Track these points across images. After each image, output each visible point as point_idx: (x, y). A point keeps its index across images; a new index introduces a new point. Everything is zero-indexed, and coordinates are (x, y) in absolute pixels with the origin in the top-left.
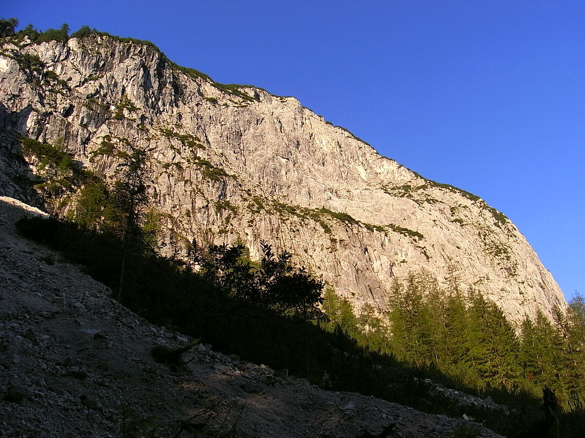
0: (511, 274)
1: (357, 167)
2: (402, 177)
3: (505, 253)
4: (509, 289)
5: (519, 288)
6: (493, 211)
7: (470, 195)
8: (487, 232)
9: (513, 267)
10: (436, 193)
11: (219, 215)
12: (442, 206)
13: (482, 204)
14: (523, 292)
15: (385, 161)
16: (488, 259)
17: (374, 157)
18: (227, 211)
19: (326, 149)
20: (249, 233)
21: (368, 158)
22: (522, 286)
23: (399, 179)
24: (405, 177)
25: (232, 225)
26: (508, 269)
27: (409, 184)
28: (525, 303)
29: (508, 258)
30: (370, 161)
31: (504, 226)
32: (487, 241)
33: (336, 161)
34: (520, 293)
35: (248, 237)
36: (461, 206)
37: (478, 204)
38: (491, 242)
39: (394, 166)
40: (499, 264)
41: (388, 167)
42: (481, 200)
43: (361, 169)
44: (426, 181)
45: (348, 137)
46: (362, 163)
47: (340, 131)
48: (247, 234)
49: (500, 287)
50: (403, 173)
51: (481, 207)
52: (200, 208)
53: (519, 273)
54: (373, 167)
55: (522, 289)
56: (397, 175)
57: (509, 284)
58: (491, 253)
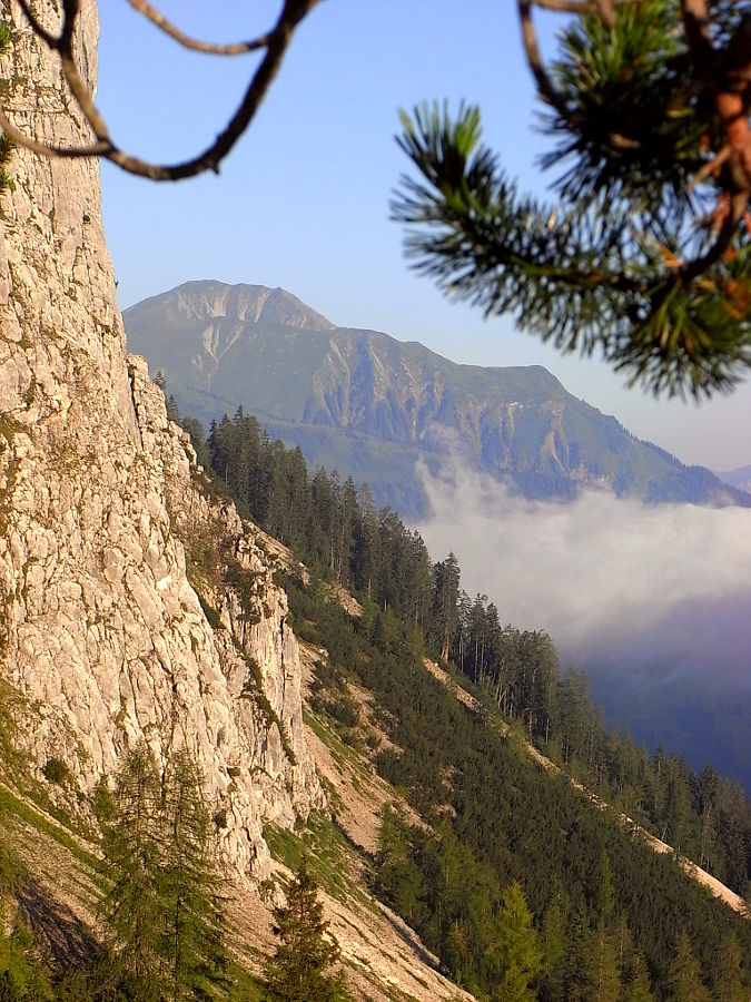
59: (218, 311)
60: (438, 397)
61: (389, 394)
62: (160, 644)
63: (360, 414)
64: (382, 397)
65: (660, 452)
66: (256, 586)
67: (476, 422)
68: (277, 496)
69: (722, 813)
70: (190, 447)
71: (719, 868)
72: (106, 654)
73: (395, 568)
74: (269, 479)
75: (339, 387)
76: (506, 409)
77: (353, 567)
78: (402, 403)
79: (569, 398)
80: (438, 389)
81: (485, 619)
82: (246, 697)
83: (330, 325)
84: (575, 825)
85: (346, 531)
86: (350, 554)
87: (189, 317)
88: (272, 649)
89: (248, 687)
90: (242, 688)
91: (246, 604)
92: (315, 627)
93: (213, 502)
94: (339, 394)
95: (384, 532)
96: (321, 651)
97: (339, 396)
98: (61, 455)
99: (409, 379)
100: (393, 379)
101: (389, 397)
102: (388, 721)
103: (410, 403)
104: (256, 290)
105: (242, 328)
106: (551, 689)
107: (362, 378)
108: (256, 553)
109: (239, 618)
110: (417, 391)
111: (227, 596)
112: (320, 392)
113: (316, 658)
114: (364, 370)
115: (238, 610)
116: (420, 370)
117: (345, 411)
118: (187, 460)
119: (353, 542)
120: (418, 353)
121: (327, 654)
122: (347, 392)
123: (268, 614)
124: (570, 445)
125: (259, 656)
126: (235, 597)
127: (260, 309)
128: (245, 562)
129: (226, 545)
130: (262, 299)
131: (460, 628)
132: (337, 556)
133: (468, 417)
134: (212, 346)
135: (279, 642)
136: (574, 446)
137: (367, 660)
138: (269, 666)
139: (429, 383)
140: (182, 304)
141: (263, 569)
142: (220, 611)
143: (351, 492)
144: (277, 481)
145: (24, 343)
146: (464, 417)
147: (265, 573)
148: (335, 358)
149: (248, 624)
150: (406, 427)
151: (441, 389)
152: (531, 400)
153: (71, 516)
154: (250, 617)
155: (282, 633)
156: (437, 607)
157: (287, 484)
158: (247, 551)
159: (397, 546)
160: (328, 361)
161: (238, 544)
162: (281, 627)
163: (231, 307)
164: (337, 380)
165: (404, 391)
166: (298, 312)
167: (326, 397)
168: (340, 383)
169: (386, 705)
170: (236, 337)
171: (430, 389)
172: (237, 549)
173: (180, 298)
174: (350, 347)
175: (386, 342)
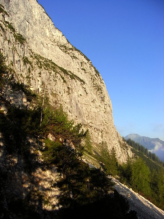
0: (102, 100)
1: (46, 29)
2: (63, 41)
3: (101, 90)
4: (101, 106)
5: (105, 106)
6: (95, 68)
7: (87, 58)
8: (94, 79)
9: (103, 97)
10: (76, 54)
11: (25, 66)
12: (78, 61)
13: (91, 64)
14: (106, 108)
15: (57, 31)
16: (95, 91)
17: (53, 26)
18: (28, 64)
19: (37, 17)
20: (39, 80)
21: (51, 26)
22: (106, 106)
23: (62, 41)
24: (64, 41)
25: (32, 74)
26: (102, 98)
27: (66, 45)
28: (106, 113)
29: (102, 93)
30: (51, 28)
31: (99, 77)
32: (94, 83)
33: (40, 25)
34: (105, 109)
35: (39, 82)
36: (84, 62)
37: (89, 63)
38: (96, 84)
39: (60, 34)
40: (99, 95)
41: (58, 34)
42: (90, 61)
43: (47, 31)
44: (72, 46)
45: (44, 12)
46: (48, 28)
47: (41, 7)
48: (38, 81)
49: (99, 105)
50: (64, 39)
51: (90, 65)
52: (17, 61)
53: (105, 100)
54: (52, 31)
55: (105, 107)
56: (61, 39)
57: (101, 104)
58: (96, 89)
62: (114, 145)
63: (144, 143)
66: (128, 147)
72: (110, 146)
77: (139, 149)
78: (147, 141)
80: (150, 140)
81: (150, 153)
84: (156, 165)
85: (138, 147)
87: (129, 137)
89: (127, 154)
91: (127, 149)
92: (134, 152)
93: (124, 142)
94: (142, 141)
98: (107, 133)
107: (144, 140)
108: (128, 145)
116: (148, 139)
121: (135, 154)
125: (128, 152)
129: (125, 144)
131: (148, 153)
134: (131, 139)
137: (139, 154)
138: (129, 153)
142: (125, 149)
145: (104, 125)
148: (141, 139)
153: (107, 137)
157: (133, 143)
159: (142, 148)
162: (130, 150)
163: (133, 136)
169: (140, 157)
174: (143, 138)
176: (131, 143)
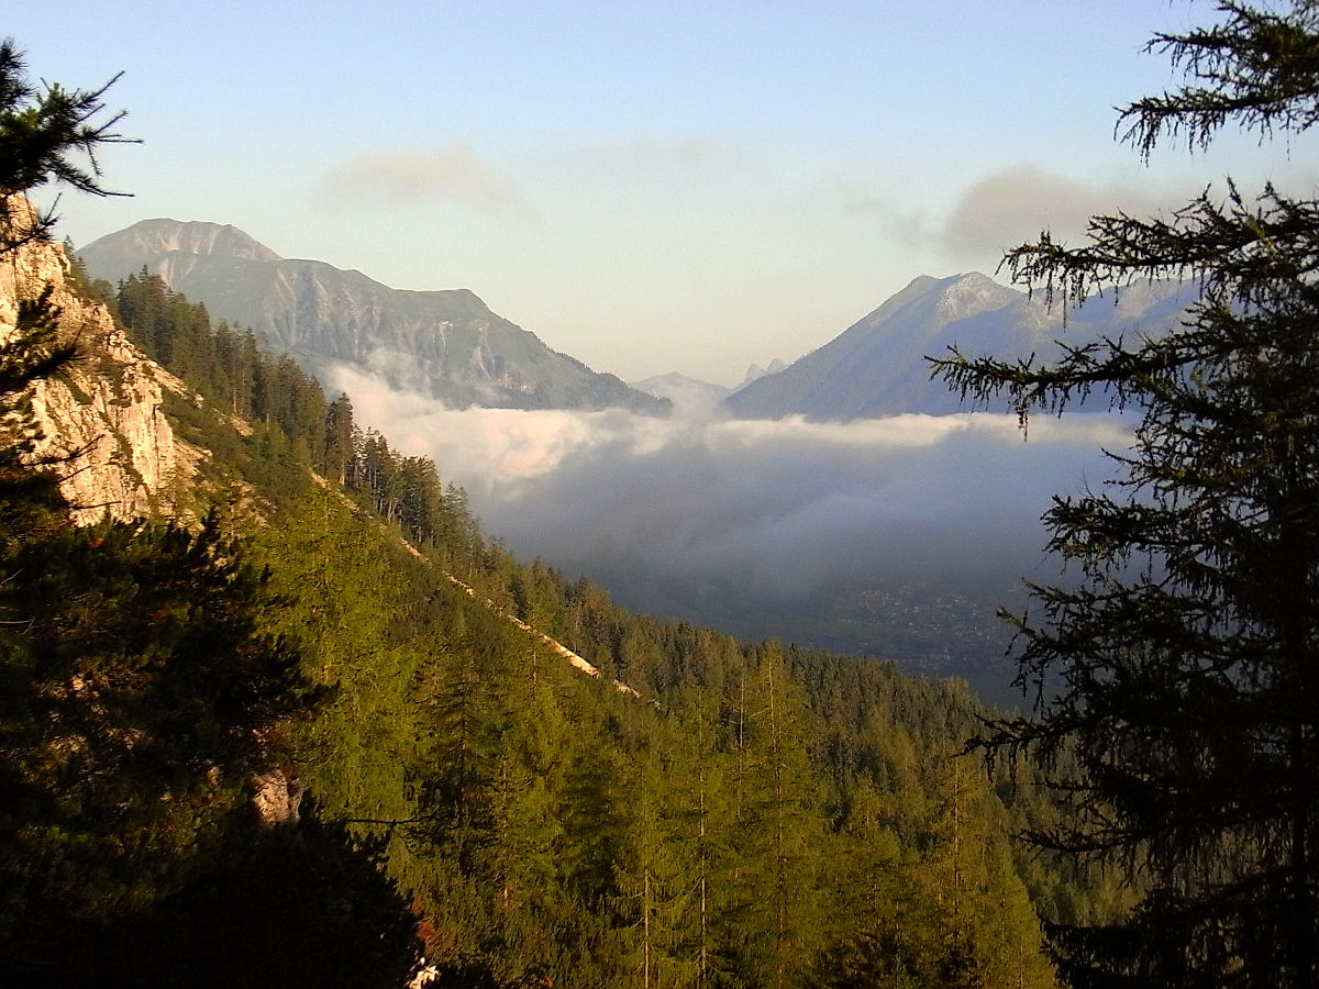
59: (173, 246)
60: (377, 319)
61: (333, 317)
63: (307, 334)
64: (326, 319)
65: (573, 361)
66: (126, 375)
67: (412, 339)
68: (180, 343)
69: (591, 611)
70: (64, 257)
71: (585, 652)
73: (293, 406)
74: (173, 328)
75: (287, 312)
76: (437, 328)
77: (254, 404)
78: (344, 324)
79: (493, 317)
80: (377, 310)
81: (377, 449)
82: (114, 463)
83: (277, 257)
84: (437, 593)
85: (246, 374)
86: (252, 395)
87: (146, 251)
88: (145, 432)
89: (116, 455)
90: (110, 456)
91: (118, 391)
92: (201, 433)
93: (87, 304)
94: (287, 318)
95: (283, 377)
96: (206, 452)
97: (287, 319)
99: (350, 304)
100: (336, 303)
101: (332, 319)
102: (268, 509)
103: (352, 324)
104: (208, 227)
105: (195, 261)
106: (433, 504)
107: (308, 303)
108: (126, 347)
109: (111, 403)
110: (358, 314)
111: (100, 383)
112: (270, 316)
113: (200, 456)
114: (309, 299)
115: (111, 396)
116: (360, 295)
117: (293, 332)
118: (60, 267)
119: (253, 384)
120: (358, 280)
121: (211, 454)
122: (294, 315)
123: (139, 399)
124: (496, 358)
125: (131, 436)
126: (107, 384)
127: (212, 244)
128: (116, 354)
129: (98, 340)
130: (214, 235)
131: (354, 458)
132: (239, 397)
133: (404, 335)
134: (168, 277)
135: (152, 427)
136: (499, 359)
137: (249, 460)
138: (141, 447)
139: (367, 306)
140: (138, 240)
141: (133, 360)
142: (94, 397)
143: (251, 341)
144: (181, 330)
146: (400, 335)
147: (135, 364)
148: (282, 285)
149: (120, 408)
150: (349, 345)
151: (379, 311)
152: (459, 319)
154: (122, 401)
155: (155, 419)
156: (330, 439)
157: (191, 333)
158: (118, 345)
159: (293, 388)
160: (275, 288)
161: (109, 339)
162: (154, 413)
163: (185, 242)
164: (284, 305)
165: (346, 314)
166: (247, 246)
167: (275, 320)
168: (287, 308)
169: (265, 494)
170: (190, 269)
171: (369, 311)
172: (109, 344)
173: (137, 235)
174: (295, 276)
175: (328, 270)
176: (160, 322)
